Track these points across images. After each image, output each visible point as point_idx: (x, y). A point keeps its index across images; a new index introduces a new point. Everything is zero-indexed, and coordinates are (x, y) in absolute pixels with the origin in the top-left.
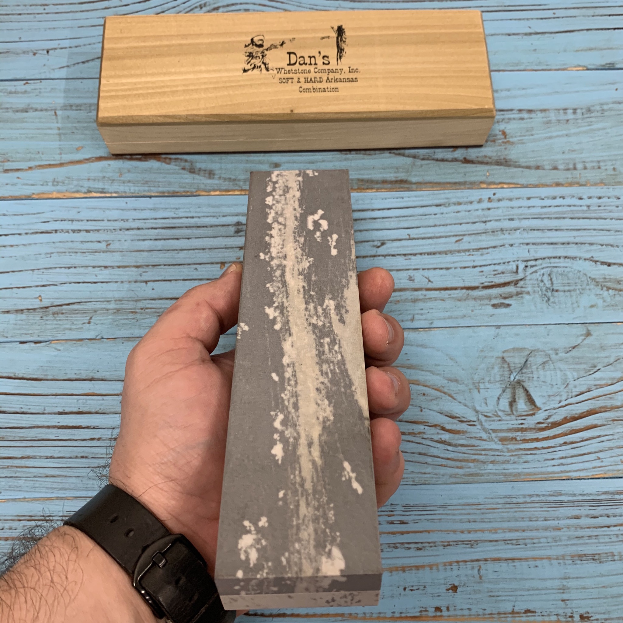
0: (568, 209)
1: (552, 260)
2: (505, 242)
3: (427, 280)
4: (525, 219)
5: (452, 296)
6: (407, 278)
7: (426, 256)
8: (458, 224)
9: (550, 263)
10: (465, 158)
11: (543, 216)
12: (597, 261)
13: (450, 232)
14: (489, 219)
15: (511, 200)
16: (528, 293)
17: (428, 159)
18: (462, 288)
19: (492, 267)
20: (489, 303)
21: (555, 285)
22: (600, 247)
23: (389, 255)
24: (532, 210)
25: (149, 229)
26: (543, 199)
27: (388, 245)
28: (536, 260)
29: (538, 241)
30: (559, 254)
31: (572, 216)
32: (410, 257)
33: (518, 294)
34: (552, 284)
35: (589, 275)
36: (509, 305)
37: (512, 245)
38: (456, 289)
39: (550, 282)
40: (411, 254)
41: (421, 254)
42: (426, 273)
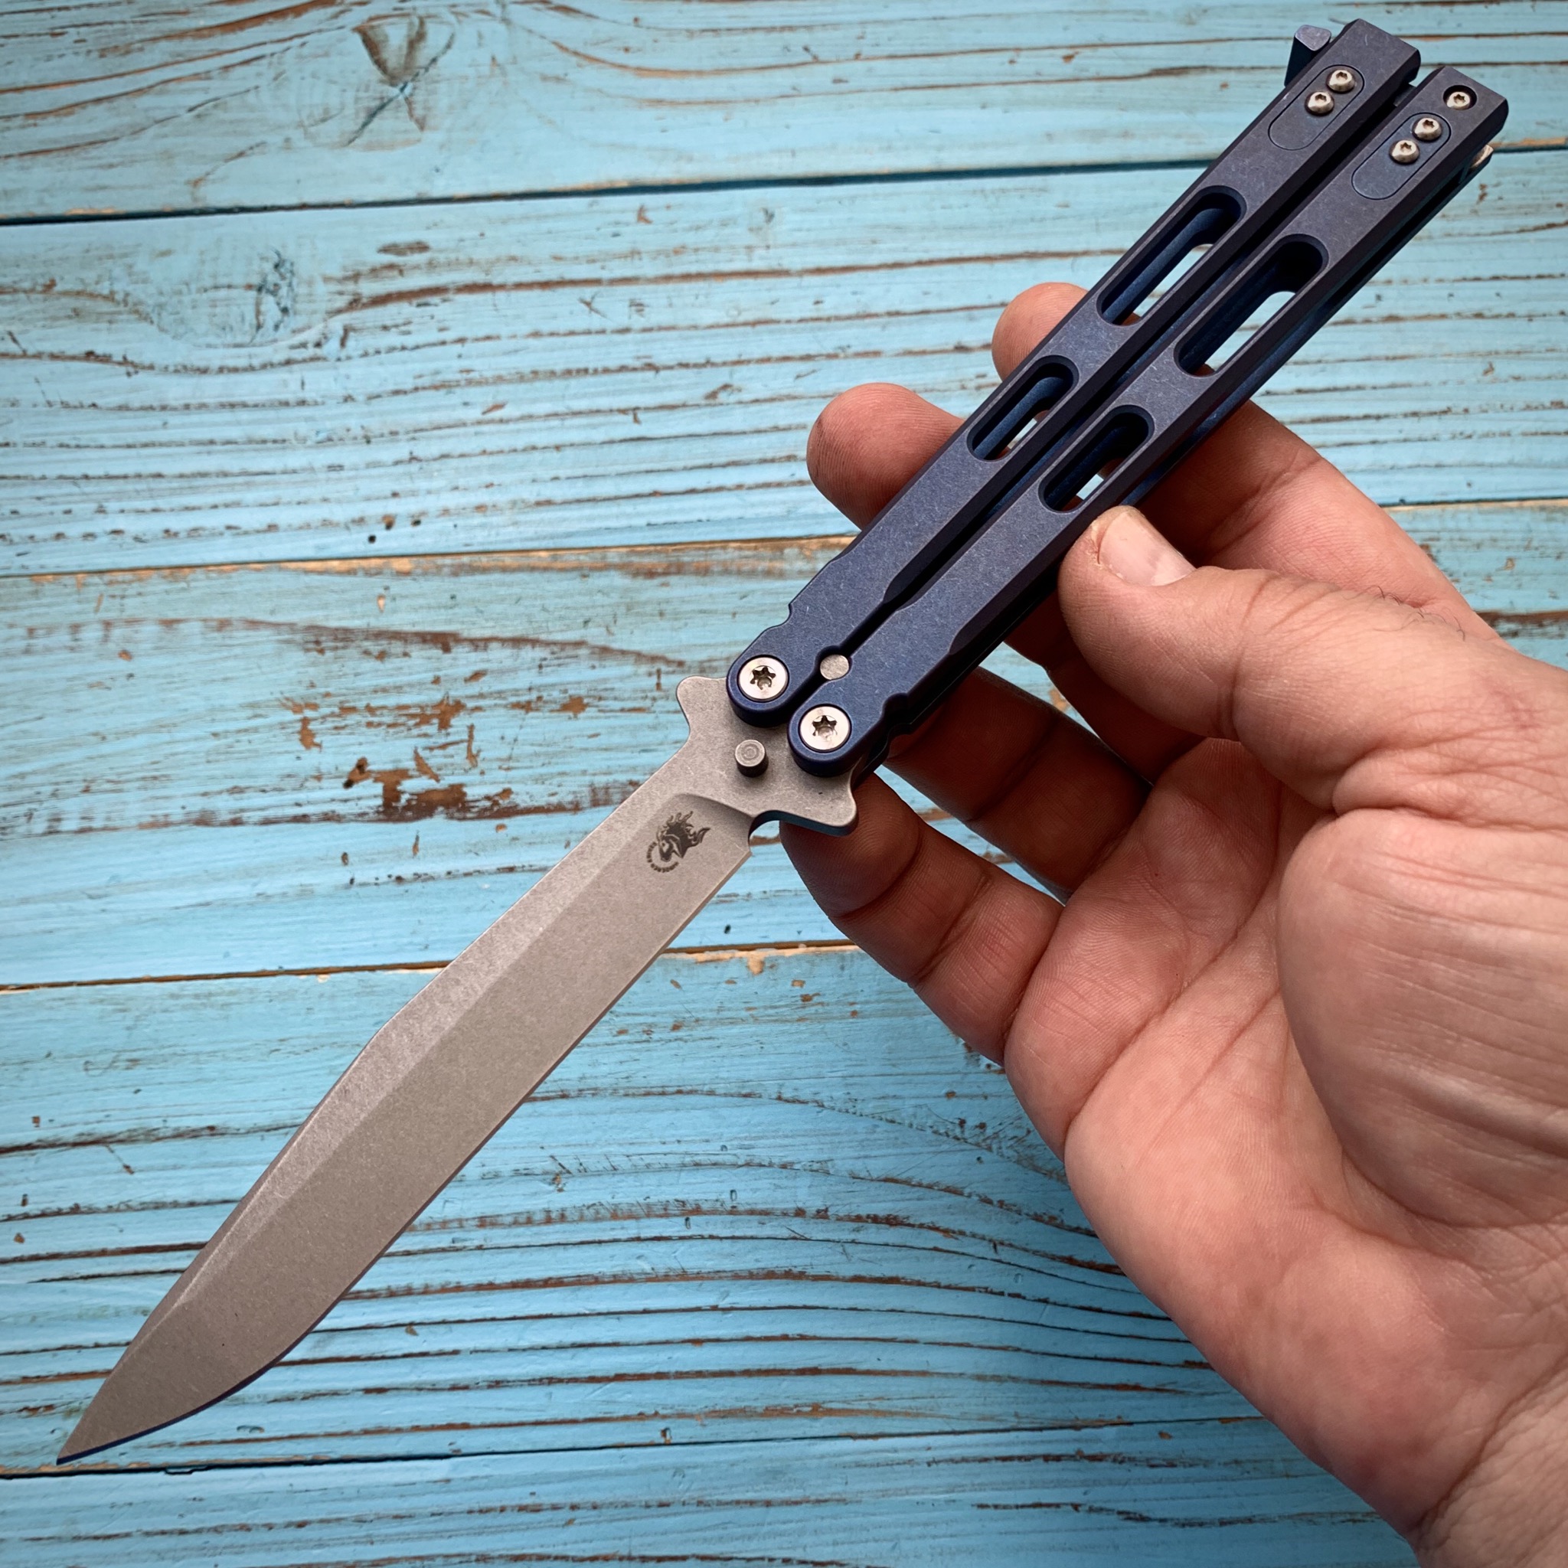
0: (160, 503)
1: (242, 363)
2: (365, 409)
3: (595, 305)
4: (294, 472)
5: (531, 269)
6: (647, 310)
7: (591, 366)
8: (492, 453)
9: (250, 356)
10: (447, 649)
11: (241, 479)
12: (120, 364)
13: (518, 431)
14: (400, 469)
15: (326, 524)
16: (327, 279)
17: (564, 645)
18: (502, 287)
19: (409, 341)
20: (436, 255)
21: (252, 301)
22: (99, 402)
23: (696, 366)
24: (266, 495)
25: (1387, 416)
26: (229, 528)
27: (697, 394)
28: (288, 362)
29: (271, 414)
30: (222, 379)
31: (155, 484)
32: (638, 364)
33: (356, 277)
34: (258, 304)
35: (153, 329)
36: (385, 250)
37: (348, 399)
38: (519, 286)
39: (263, 308)
40: (635, 369)
41: (606, 371)
42: (596, 322)
